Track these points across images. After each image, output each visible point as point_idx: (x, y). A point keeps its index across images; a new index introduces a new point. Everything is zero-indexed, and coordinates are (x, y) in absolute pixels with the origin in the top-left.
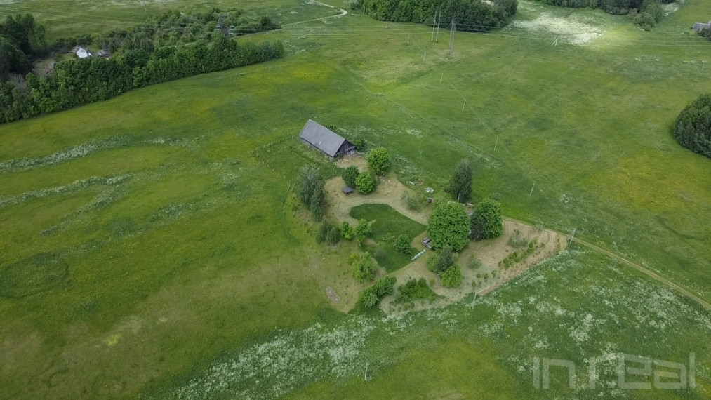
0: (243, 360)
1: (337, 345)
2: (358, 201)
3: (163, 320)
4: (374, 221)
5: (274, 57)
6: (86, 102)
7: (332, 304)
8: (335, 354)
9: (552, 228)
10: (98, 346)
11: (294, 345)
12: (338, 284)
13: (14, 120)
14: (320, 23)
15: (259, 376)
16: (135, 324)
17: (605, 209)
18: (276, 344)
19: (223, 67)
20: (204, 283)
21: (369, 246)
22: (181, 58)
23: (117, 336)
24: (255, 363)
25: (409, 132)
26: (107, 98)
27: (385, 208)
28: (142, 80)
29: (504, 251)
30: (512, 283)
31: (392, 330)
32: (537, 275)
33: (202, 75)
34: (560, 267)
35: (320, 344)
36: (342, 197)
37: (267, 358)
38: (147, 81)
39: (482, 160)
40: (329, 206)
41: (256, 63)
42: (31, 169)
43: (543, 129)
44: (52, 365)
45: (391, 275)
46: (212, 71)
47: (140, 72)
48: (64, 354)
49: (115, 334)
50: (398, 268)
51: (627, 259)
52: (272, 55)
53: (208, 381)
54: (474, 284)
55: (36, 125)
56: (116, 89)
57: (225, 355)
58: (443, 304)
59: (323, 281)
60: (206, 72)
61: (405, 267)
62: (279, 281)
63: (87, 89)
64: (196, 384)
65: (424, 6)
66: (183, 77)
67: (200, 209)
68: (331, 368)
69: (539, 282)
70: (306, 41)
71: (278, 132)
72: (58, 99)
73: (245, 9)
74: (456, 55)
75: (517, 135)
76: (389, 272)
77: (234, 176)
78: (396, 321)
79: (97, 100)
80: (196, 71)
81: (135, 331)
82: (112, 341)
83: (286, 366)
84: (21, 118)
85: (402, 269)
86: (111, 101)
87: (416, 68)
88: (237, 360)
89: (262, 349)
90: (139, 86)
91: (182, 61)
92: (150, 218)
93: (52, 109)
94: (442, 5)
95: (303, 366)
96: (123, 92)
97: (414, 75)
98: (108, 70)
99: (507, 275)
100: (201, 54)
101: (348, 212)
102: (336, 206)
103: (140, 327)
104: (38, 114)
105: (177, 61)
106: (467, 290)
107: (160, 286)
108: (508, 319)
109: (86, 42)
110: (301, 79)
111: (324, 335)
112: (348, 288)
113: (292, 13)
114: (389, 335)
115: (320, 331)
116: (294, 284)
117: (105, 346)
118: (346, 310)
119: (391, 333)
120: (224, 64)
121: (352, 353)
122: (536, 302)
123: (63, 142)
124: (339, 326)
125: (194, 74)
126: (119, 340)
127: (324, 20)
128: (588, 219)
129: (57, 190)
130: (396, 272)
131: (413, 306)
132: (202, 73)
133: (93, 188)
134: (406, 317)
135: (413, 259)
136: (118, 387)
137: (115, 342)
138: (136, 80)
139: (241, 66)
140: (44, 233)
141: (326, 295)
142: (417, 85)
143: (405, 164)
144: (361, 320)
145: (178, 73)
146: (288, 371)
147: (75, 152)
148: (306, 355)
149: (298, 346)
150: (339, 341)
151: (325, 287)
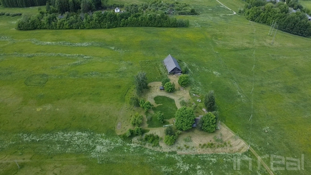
0: (69, 134)
1: (102, 145)
2: (163, 94)
3: (58, 109)
4: (161, 104)
5: (183, 26)
6: (101, 28)
7: (116, 129)
8: (99, 148)
9: (245, 140)
10: (33, 109)
11: (89, 138)
12: (124, 123)
13: (76, 29)
14: (218, 16)
15: (68, 142)
16: (49, 107)
17: (286, 143)
18: (84, 134)
19: (158, 26)
20: (80, 103)
21: (150, 113)
22: (142, 19)
23: (41, 109)
24: (71, 137)
25: (214, 72)
26: (108, 28)
27: (172, 101)
28: (124, 24)
29: (209, 141)
30: (197, 156)
31: (126, 150)
32: (214, 158)
33: (149, 27)
34: (229, 160)
35: (97, 141)
36: (158, 90)
37: (76, 138)
38: (125, 25)
39: (239, 96)
40: (149, 92)
41: (174, 27)
42: (67, 46)
43: (290, 92)
44: (19, 109)
45: (149, 129)
46: (154, 27)
47: (124, 21)
48: (24, 108)
49: (41, 108)
50: (154, 127)
51: (273, 172)
52: (183, 25)
53: (53, 136)
54: (179, 148)
55: (80, 32)
56: (113, 25)
57: (65, 130)
58: (158, 149)
59: (120, 119)
60: (151, 26)
61: (158, 128)
62: (104, 113)
63: (103, 23)
64: (49, 135)
65: (274, 17)
66: (141, 26)
67: (103, 76)
68: (92, 152)
69: (211, 161)
70: (204, 22)
71: (157, 56)
72: (92, 24)
73: (190, 4)
74: (276, 44)
75: (271, 91)
76: (148, 127)
77: (126, 68)
78: (132, 147)
79: (105, 28)
80: (147, 25)
81: (47, 109)
82: (38, 110)
83: (79, 143)
84: (78, 28)
85: (155, 128)
86: (110, 29)
87: (247, 45)
88: (67, 134)
89: (78, 133)
90: (123, 26)
91: (142, 20)
92: (84, 74)
93: (88, 27)
94: (284, 18)
95: (84, 146)
96: (116, 27)
97: (243, 48)
98: (112, 18)
99: (199, 151)
100: (151, 19)
101: (154, 97)
102: (152, 93)
103: (49, 108)
104: (84, 28)
105: (140, 20)
106: (174, 149)
107: (66, 98)
108: (179, 169)
109: (121, 7)
110: (187, 38)
111: (102, 139)
112: (127, 126)
113: (209, 9)
114: (124, 151)
115: (102, 137)
116: (108, 116)
117: (36, 110)
118: (119, 134)
119: (125, 151)
120: (160, 25)
121: (105, 150)
122: (200, 169)
123: (83, 40)
124: (110, 138)
125: (146, 26)
126: (41, 110)
127: (221, 15)
128: (270, 144)
129: (67, 55)
130: (152, 128)
131: (145, 144)
132: (150, 26)
133: (78, 58)
134: (137, 147)
135: (164, 126)
136: (29, 125)
137: (39, 110)
138: (122, 23)
139: (167, 27)
140: (51, 68)
141: (116, 125)
142: (240, 53)
143: (199, 86)
144: (120, 140)
145: (139, 24)
146: (78, 146)
147: (84, 44)
148: (89, 143)
149: (90, 139)
150: (104, 144)
151: (119, 122)
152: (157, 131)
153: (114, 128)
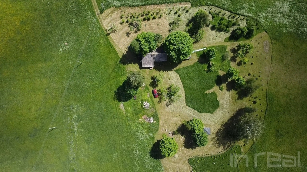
1: (282, 13)
7: (270, 40)
8: (286, 8)
11: (302, 25)
12: (260, 51)
31: (252, 6)
45: (225, 44)
54: (187, 12)
59: (267, 57)
78: (246, 10)
85: (217, 45)
106: (194, 10)
111: (285, 22)
115: (285, 26)
116: (285, 62)
119: (253, 4)
121: (278, 4)
124: (275, 24)
130: (222, 44)
141: (270, 48)
144: (262, 21)
148: (299, 16)
149: (300, 23)
150: (280, 15)
151: (268, 53)
152: (215, 41)
153: (272, 43)
